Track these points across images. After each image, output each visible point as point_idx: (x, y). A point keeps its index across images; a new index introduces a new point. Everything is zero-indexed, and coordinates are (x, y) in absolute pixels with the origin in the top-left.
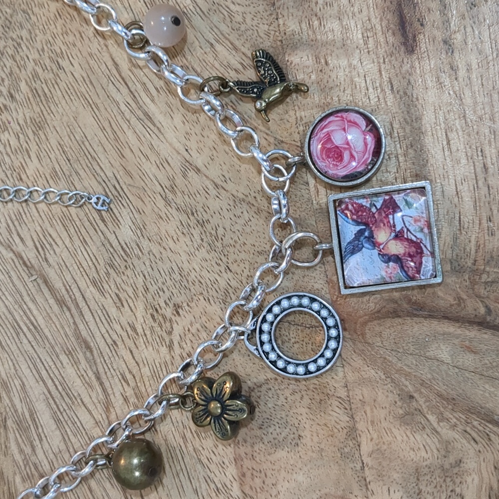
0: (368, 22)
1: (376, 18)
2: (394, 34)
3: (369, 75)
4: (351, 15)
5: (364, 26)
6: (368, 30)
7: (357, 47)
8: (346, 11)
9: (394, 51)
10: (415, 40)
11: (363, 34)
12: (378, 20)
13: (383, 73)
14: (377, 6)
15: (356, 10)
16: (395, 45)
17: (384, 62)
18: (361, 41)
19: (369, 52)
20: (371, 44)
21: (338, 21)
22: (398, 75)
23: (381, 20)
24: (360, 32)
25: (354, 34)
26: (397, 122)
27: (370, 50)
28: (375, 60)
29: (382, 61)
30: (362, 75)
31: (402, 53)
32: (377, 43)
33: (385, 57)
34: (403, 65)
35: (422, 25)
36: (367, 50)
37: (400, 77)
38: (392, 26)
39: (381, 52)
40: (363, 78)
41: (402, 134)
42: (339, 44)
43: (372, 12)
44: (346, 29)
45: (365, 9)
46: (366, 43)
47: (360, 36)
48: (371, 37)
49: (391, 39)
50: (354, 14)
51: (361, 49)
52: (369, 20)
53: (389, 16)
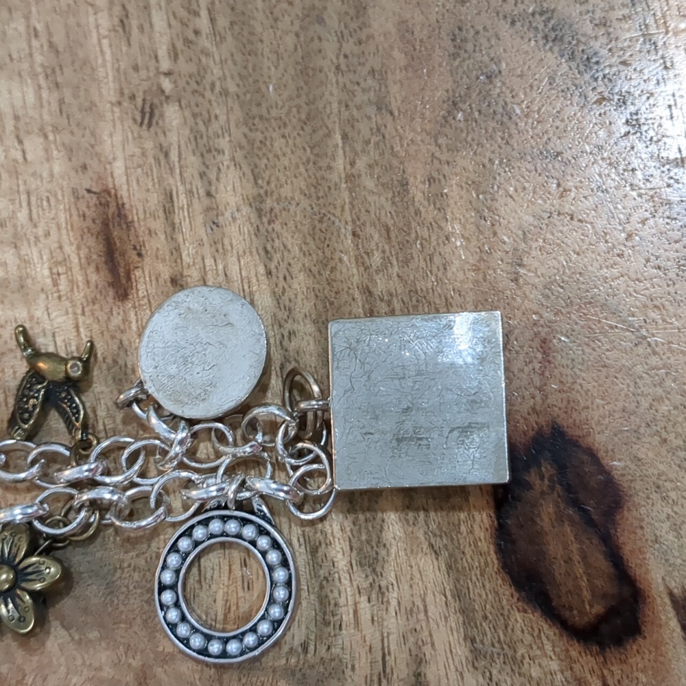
0: (58, 250)
1: (71, 244)
2: (97, 269)
3: (61, 333)
4: (32, 239)
5: (52, 258)
6: (58, 263)
7: (42, 290)
8: (25, 234)
9: (98, 296)
10: (129, 278)
11: (51, 269)
12: (74, 248)
13: (82, 330)
14: (72, 226)
15: (40, 231)
16: (100, 287)
17: (83, 313)
18: (49, 281)
19: (60, 297)
20: (63, 285)
21: (14, 250)
22: (105, 332)
23: (79, 248)
24: (46, 266)
25: (38, 270)
26: (103, 407)
27: (62, 293)
28: (70, 310)
29: (79, 311)
30: (49, 334)
31: (110, 299)
32: (72, 282)
33: (85, 304)
34: (112, 318)
35: (140, 255)
36: (56, 295)
37: (107, 335)
38: (95, 257)
39: (79, 296)
40: (51, 338)
41: (111, 426)
42: (14, 285)
43: (65, 237)
44: (25, 262)
45: (53, 232)
46: (55, 284)
47: (46, 272)
48: (63, 274)
49: (94, 277)
50: (37, 238)
51: (49, 293)
52: (61, 247)
53: (91, 242)
